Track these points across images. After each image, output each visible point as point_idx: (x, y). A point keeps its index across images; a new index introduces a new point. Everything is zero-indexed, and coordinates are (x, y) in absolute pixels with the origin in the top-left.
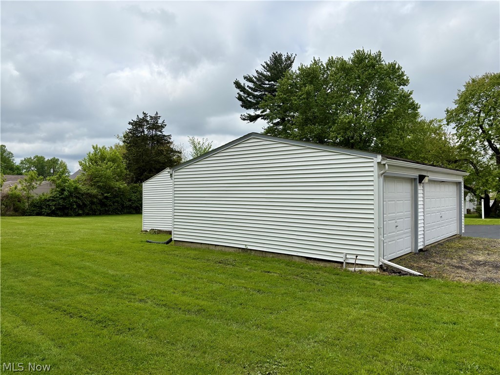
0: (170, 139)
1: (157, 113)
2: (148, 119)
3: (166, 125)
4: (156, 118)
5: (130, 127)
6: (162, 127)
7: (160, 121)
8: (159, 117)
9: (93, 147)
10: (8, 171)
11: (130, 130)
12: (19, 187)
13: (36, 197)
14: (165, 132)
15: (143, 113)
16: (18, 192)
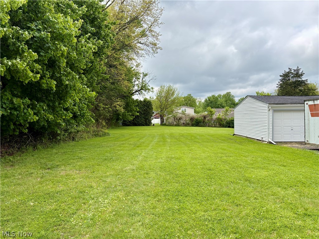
0: (307, 82)
1: (298, 67)
2: (293, 71)
3: (304, 74)
4: (298, 70)
5: (281, 78)
6: (302, 75)
7: (300, 72)
8: (300, 69)
9: (256, 92)
10: (232, 106)
11: (280, 80)
12: (221, 115)
13: (228, 119)
14: (304, 78)
15: (289, 68)
16: (221, 117)
